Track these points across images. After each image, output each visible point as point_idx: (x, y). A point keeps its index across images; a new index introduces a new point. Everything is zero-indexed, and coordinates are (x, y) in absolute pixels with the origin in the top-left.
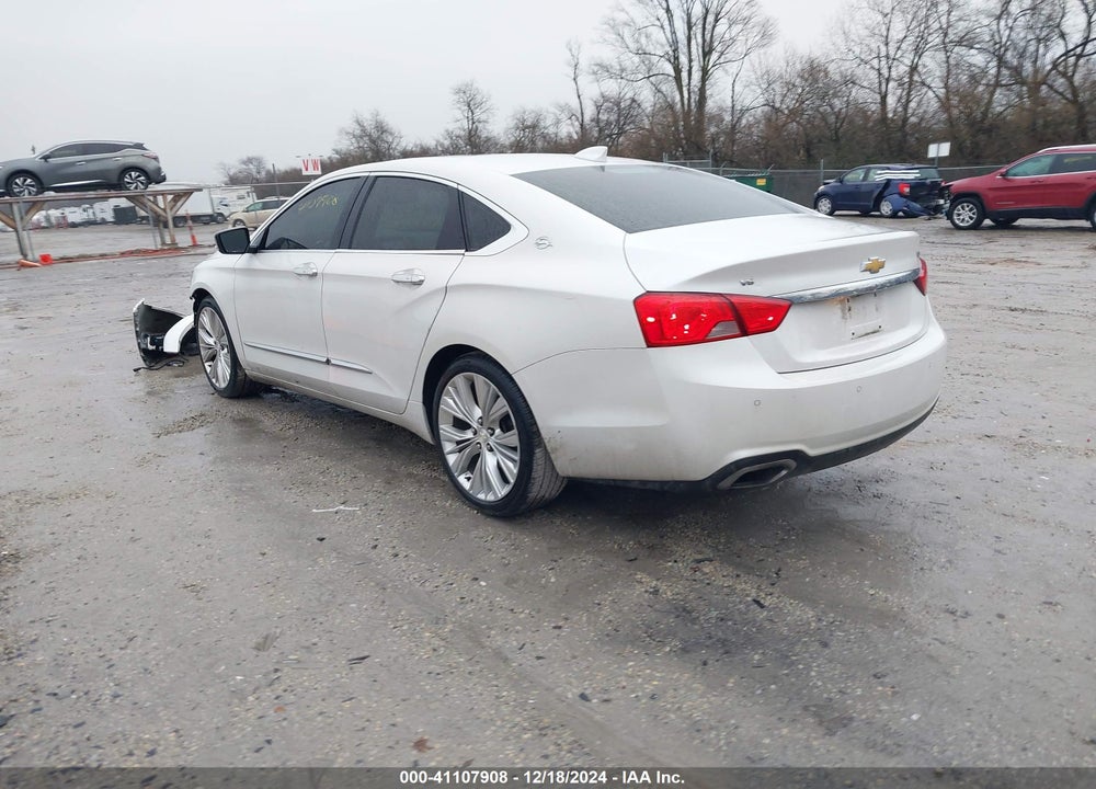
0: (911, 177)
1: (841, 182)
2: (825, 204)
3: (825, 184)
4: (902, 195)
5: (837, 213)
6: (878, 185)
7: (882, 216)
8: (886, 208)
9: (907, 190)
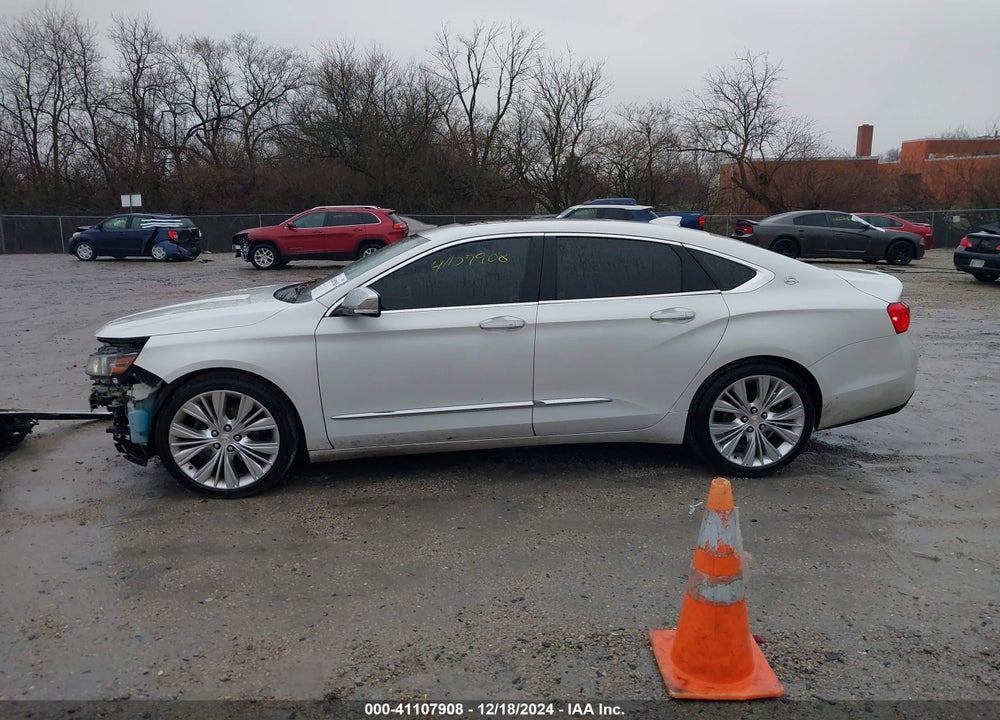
0: (177, 225)
1: (100, 228)
2: (85, 251)
3: (79, 230)
4: (172, 241)
5: (99, 258)
6: (146, 232)
7: (155, 260)
8: (158, 252)
9: (176, 237)
